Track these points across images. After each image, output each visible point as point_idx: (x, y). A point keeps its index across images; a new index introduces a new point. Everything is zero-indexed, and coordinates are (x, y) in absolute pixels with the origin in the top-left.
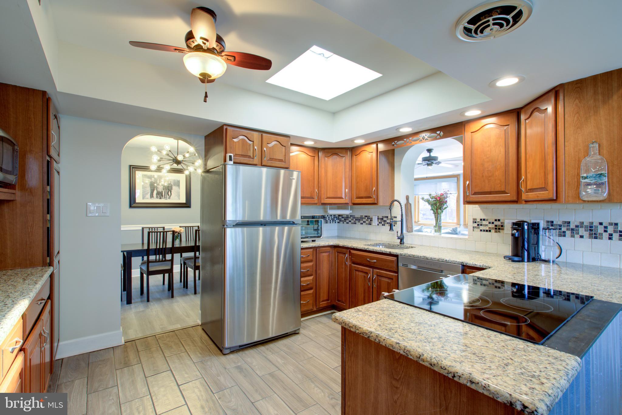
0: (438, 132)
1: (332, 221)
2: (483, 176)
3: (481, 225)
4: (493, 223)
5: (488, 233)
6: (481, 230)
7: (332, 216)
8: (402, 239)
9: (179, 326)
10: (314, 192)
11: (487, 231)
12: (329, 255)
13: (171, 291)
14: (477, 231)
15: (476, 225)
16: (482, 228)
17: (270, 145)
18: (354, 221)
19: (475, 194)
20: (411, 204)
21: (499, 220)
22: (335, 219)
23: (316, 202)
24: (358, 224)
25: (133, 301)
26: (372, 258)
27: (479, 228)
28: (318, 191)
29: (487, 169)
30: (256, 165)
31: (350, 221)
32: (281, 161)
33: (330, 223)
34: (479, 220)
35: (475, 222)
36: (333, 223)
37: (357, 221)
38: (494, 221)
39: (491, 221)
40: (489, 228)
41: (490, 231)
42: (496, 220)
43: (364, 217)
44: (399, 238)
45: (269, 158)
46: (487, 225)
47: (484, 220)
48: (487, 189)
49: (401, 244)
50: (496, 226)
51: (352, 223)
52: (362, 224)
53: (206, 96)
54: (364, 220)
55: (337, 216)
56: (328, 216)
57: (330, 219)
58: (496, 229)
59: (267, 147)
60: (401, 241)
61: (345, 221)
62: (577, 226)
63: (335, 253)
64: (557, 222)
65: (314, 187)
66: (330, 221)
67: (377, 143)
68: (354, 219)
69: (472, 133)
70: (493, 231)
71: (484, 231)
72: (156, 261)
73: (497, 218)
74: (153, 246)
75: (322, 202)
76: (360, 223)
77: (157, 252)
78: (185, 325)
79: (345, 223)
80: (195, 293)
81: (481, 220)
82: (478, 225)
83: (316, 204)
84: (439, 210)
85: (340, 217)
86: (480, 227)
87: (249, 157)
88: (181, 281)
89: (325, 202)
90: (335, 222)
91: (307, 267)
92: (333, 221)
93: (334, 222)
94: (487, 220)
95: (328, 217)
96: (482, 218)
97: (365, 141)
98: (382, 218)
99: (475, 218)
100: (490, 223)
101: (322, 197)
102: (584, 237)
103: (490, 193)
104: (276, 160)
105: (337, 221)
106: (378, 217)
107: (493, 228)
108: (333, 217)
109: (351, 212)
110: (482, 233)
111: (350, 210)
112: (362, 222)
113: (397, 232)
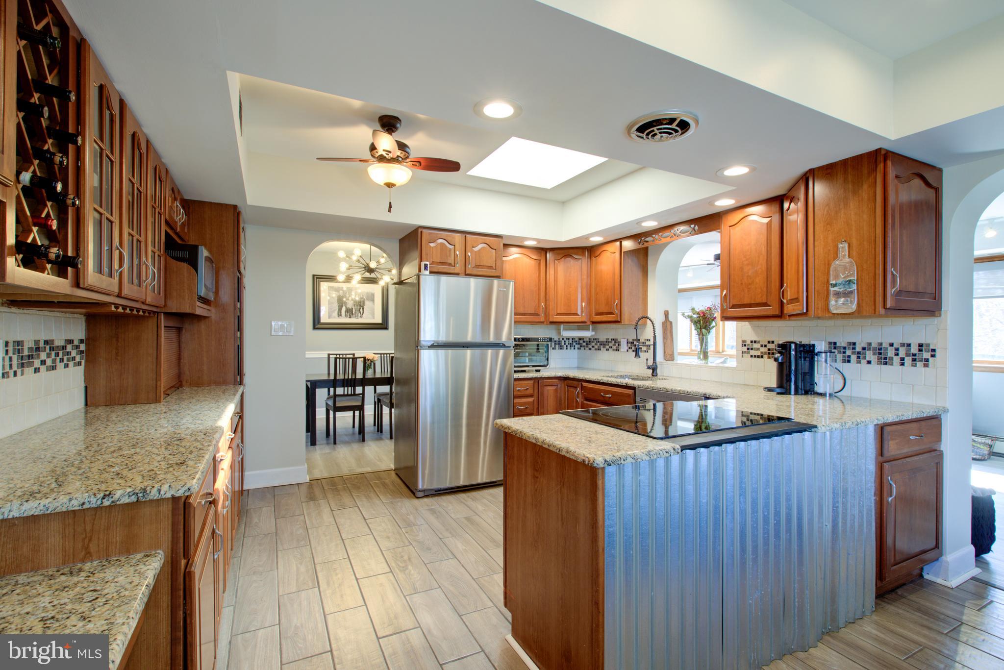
0: (692, 226)
1: (569, 346)
2: (742, 284)
3: (752, 349)
4: (766, 346)
5: (760, 359)
6: (751, 356)
7: (569, 339)
8: (654, 369)
9: (369, 469)
10: (539, 306)
11: (758, 357)
12: (556, 390)
13: (361, 435)
14: (747, 356)
15: (745, 349)
16: (753, 353)
17: (476, 249)
18: (598, 347)
19: (734, 306)
20: (671, 323)
21: (773, 342)
22: (574, 344)
23: (542, 319)
24: (603, 350)
25: (317, 443)
26: (607, 392)
27: (749, 353)
28: (545, 305)
29: (746, 275)
30: (458, 274)
31: (593, 347)
32: (490, 267)
33: (567, 349)
34: (749, 343)
35: (745, 345)
36: (571, 349)
37: (602, 346)
38: (766, 343)
39: (764, 344)
40: (762, 352)
41: (762, 357)
42: (769, 342)
43: (610, 340)
44: (649, 368)
45: (474, 265)
46: (758, 349)
47: (755, 342)
48: (746, 301)
49: (653, 375)
50: (769, 350)
51: (596, 349)
52: (607, 350)
53: (390, 207)
54: (611, 345)
55: (577, 340)
56: (563, 339)
57: (567, 344)
58: (769, 353)
59: (472, 252)
60: (653, 372)
61: (587, 347)
62: (864, 349)
63: (565, 387)
64: (841, 343)
65: (539, 300)
66: (567, 346)
67: (620, 240)
68: (598, 344)
69: (730, 226)
70: (766, 356)
71: (755, 356)
72: (344, 395)
73: (771, 340)
74: (340, 376)
75: (551, 320)
76: (605, 349)
77: (346, 383)
78: (376, 469)
79: (587, 348)
80: (391, 438)
81: (752, 342)
82: (748, 349)
83: (543, 322)
84: (704, 330)
85: (581, 342)
86: (751, 351)
87: (450, 264)
88: (375, 425)
89: (555, 320)
90: (574, 349)
91: (525, 404)
93: (572, 348)
94: (759, 342)
95: (563, 341)
96: (753, 339)
97: (604, 239)
99: (744, 339)
100: (762, 346)
101: (550, 314)
102: (872, 362)
103: (750, 305)
104: (483, 267)
105: (577, 346)
106: (627, 339)
107: (765, 353)
108: (570, 341)
109: (593, 333)
110: (753, 359)
111: (592, 331)
112: (607, 347)
113: (647, 360)
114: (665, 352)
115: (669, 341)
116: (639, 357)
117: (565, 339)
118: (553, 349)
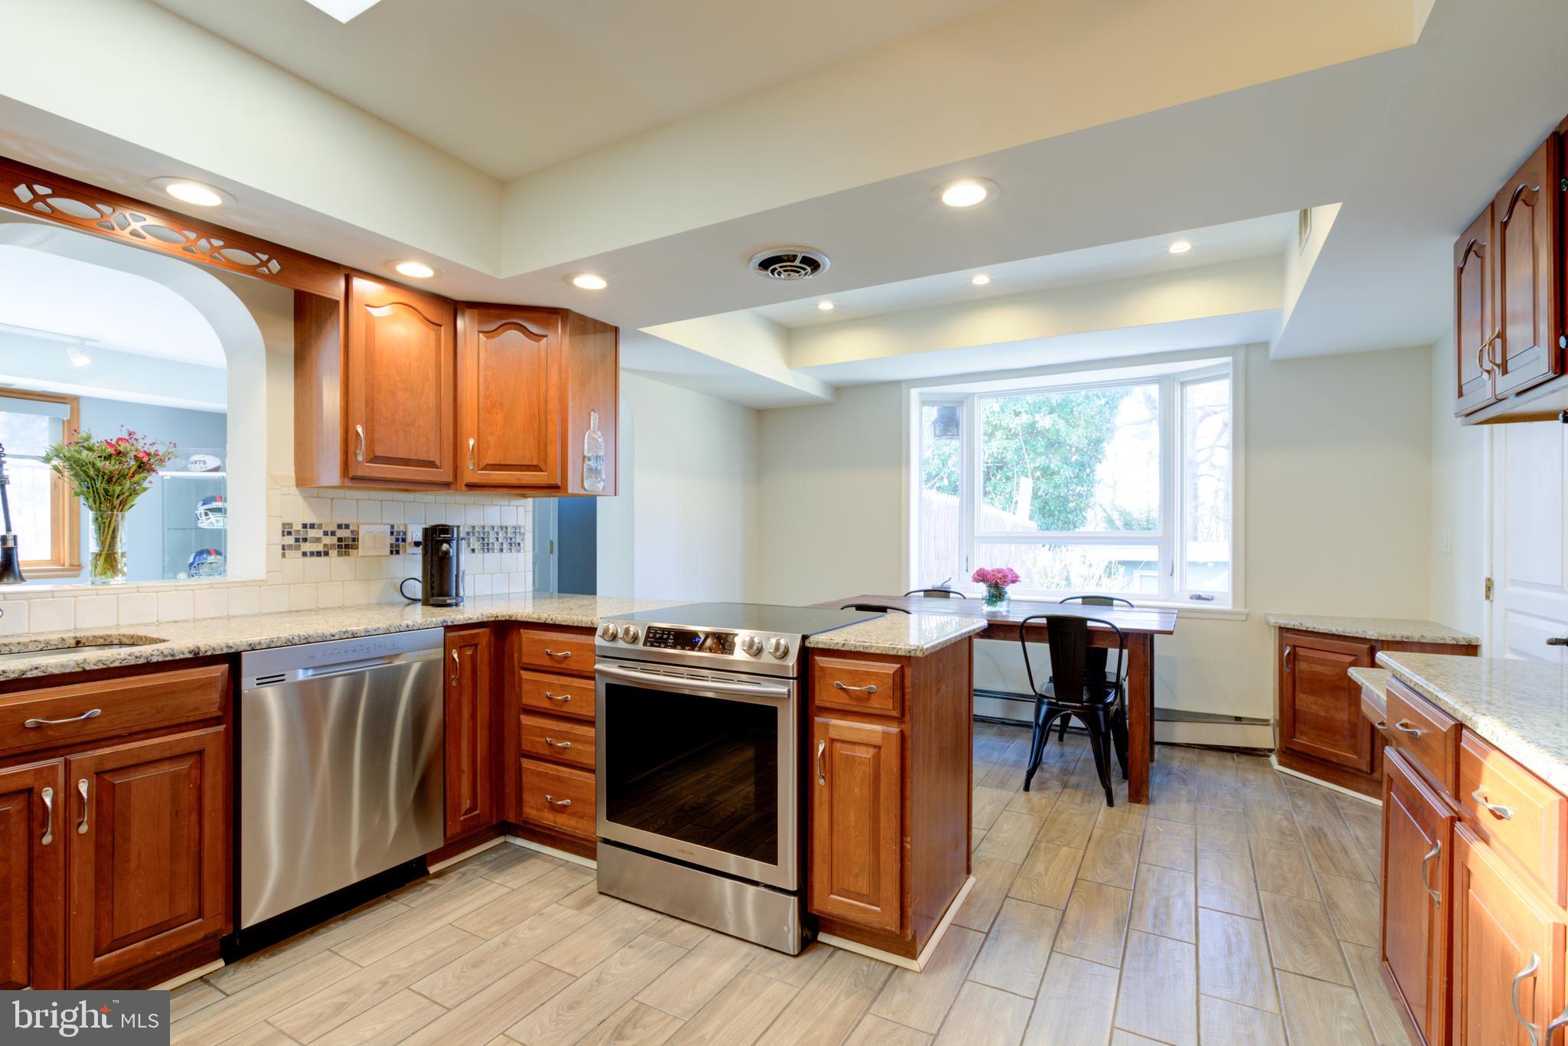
3: (305, 540)
4: (333, 533)
5: (323, 559)
6: (304, 554)
11: (319, 554)
14: (294, 556)
15: (290, 540)
16: (307, 547)
21: (347, 526)
27: (298, 548)
34: (300, 528)
35: (289, 533)
38: (335, 528)
39: (330, 529)
40: (325, 545)
41: (326, 554)
42: (340, 526)
46: (318, 540)
48: (402, 454)
50: (340, 540)
58: (340, 547)
70: (333, 553)
71: (312, 554)
73: (343, 522)
81: (305, 526)
82: (297, 540)
86: (302, 544)
94: (320, 526)
96: (308, 521)
99: (288, 520)
100: (326, 534)
102: (476, 551)
103: (406, 462)
107: (332, 546)
110: (308, 559)
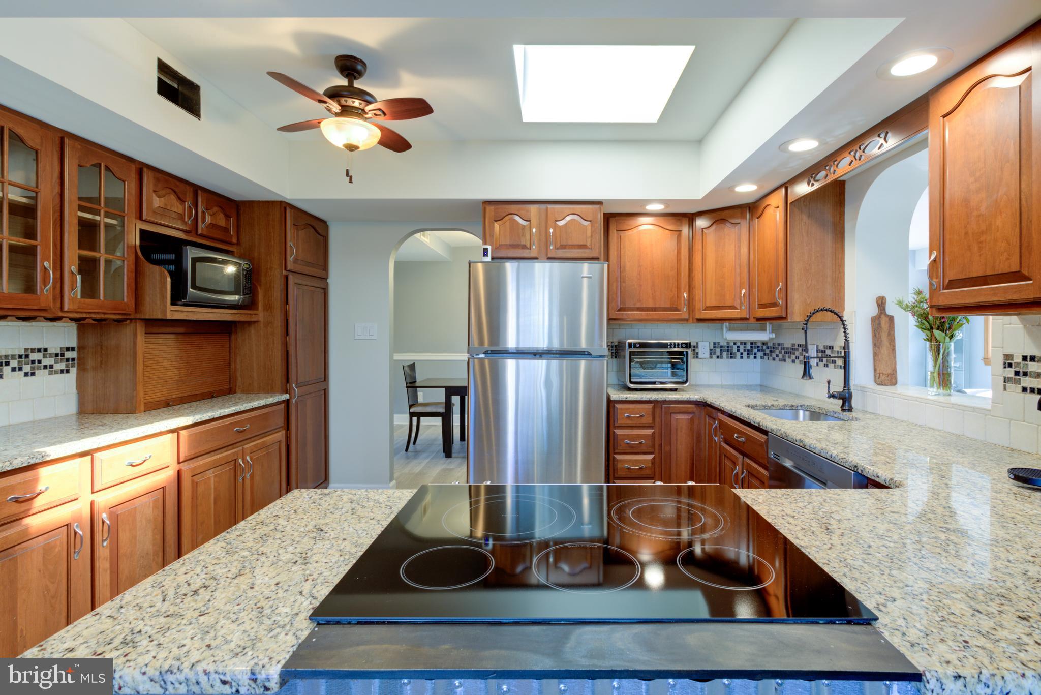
0: (883, 133)
1: (745, 354)
2: (966, 233)
3: (1025, 374)
6: (1025, 390)
7: (745, 343)
8: (845, 399)
10: (679, 296)
12: (692, 420)
14: (1014, 391)
15: (1010, 372)
16: (1028, 382)
17: (561, 223)
18: (783, 356)
19: (952, 284)
22: (755, 350)
23: (685, 316)
24: (788, 361)
26: (741, 433)
27: (1019, 381)
28: (689, 296)
29: (975, 213)
30: (536, 258)
31: (777, 356)
32: (583, 246)
33: (742, 358)
34: (1020, 360)
35: (1010, 365)
36: (748, 358)
37: (787, 355)
43: (797, 346)
44: (832, 396)
45: (559, 245)
46: (1039, 375)
47: (1033, 359)
49: (843, 410)
51: (780, 360)
52: (793, 361)
54: (797, 353)
55: (760, 344)
56: (735, 344)
57: (742, 350)
59: (556, 227)
60: (843, 404)
61: (771, 356)
63: (705, 417)
65: (679, 288)
66: (742, 354)
67: (786, 185)
68: (783, 352)
69: (944, 116)
71: (1032, 390)
75: (698, 316)
76: (790, 360)
79: (771, 358)
81: (1025, 358)
82: (1017, 373)
83: (687, 320)
85: (765, 347)
86: (1023, 378)
87: (524, 247)
89: (702, 316)
90: (755, 358)
91: (639, 437)
92: (748, 354)
93: (752, 357)
94: (1040, 360)
95: (735, 347)
96: (1029, 353)
97: (760, 187)
98: (823, 349)
99: (1009, 352)
101: (697, 307)
103: (984, 280)
104: (572, 246)
105: (759, 354)
106: (817, 346)
108: (748, 347)
109: (773, 336)
110: (1029, 395)
111: (772, 332)
112: (793, 357)
113: (829, 382)
114: (875, 370)
115: (885, 350)
116: (810, 377)
117: (738, 344)
118: (718, 357)
